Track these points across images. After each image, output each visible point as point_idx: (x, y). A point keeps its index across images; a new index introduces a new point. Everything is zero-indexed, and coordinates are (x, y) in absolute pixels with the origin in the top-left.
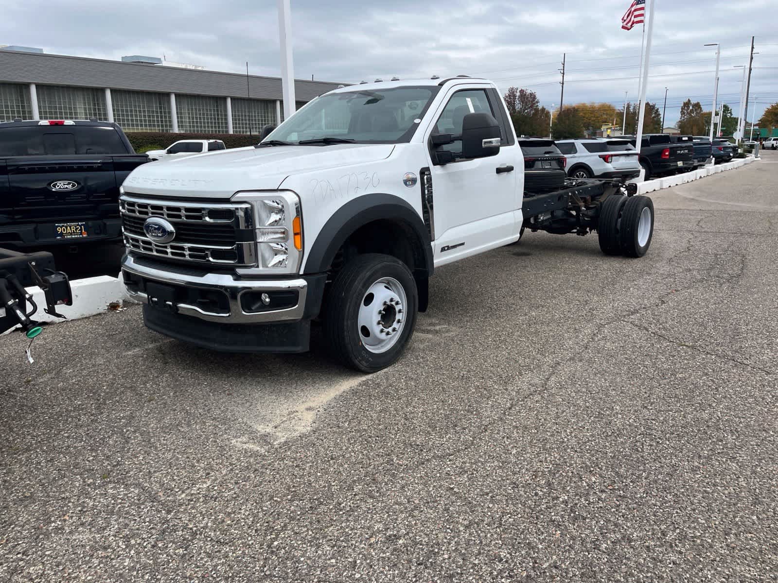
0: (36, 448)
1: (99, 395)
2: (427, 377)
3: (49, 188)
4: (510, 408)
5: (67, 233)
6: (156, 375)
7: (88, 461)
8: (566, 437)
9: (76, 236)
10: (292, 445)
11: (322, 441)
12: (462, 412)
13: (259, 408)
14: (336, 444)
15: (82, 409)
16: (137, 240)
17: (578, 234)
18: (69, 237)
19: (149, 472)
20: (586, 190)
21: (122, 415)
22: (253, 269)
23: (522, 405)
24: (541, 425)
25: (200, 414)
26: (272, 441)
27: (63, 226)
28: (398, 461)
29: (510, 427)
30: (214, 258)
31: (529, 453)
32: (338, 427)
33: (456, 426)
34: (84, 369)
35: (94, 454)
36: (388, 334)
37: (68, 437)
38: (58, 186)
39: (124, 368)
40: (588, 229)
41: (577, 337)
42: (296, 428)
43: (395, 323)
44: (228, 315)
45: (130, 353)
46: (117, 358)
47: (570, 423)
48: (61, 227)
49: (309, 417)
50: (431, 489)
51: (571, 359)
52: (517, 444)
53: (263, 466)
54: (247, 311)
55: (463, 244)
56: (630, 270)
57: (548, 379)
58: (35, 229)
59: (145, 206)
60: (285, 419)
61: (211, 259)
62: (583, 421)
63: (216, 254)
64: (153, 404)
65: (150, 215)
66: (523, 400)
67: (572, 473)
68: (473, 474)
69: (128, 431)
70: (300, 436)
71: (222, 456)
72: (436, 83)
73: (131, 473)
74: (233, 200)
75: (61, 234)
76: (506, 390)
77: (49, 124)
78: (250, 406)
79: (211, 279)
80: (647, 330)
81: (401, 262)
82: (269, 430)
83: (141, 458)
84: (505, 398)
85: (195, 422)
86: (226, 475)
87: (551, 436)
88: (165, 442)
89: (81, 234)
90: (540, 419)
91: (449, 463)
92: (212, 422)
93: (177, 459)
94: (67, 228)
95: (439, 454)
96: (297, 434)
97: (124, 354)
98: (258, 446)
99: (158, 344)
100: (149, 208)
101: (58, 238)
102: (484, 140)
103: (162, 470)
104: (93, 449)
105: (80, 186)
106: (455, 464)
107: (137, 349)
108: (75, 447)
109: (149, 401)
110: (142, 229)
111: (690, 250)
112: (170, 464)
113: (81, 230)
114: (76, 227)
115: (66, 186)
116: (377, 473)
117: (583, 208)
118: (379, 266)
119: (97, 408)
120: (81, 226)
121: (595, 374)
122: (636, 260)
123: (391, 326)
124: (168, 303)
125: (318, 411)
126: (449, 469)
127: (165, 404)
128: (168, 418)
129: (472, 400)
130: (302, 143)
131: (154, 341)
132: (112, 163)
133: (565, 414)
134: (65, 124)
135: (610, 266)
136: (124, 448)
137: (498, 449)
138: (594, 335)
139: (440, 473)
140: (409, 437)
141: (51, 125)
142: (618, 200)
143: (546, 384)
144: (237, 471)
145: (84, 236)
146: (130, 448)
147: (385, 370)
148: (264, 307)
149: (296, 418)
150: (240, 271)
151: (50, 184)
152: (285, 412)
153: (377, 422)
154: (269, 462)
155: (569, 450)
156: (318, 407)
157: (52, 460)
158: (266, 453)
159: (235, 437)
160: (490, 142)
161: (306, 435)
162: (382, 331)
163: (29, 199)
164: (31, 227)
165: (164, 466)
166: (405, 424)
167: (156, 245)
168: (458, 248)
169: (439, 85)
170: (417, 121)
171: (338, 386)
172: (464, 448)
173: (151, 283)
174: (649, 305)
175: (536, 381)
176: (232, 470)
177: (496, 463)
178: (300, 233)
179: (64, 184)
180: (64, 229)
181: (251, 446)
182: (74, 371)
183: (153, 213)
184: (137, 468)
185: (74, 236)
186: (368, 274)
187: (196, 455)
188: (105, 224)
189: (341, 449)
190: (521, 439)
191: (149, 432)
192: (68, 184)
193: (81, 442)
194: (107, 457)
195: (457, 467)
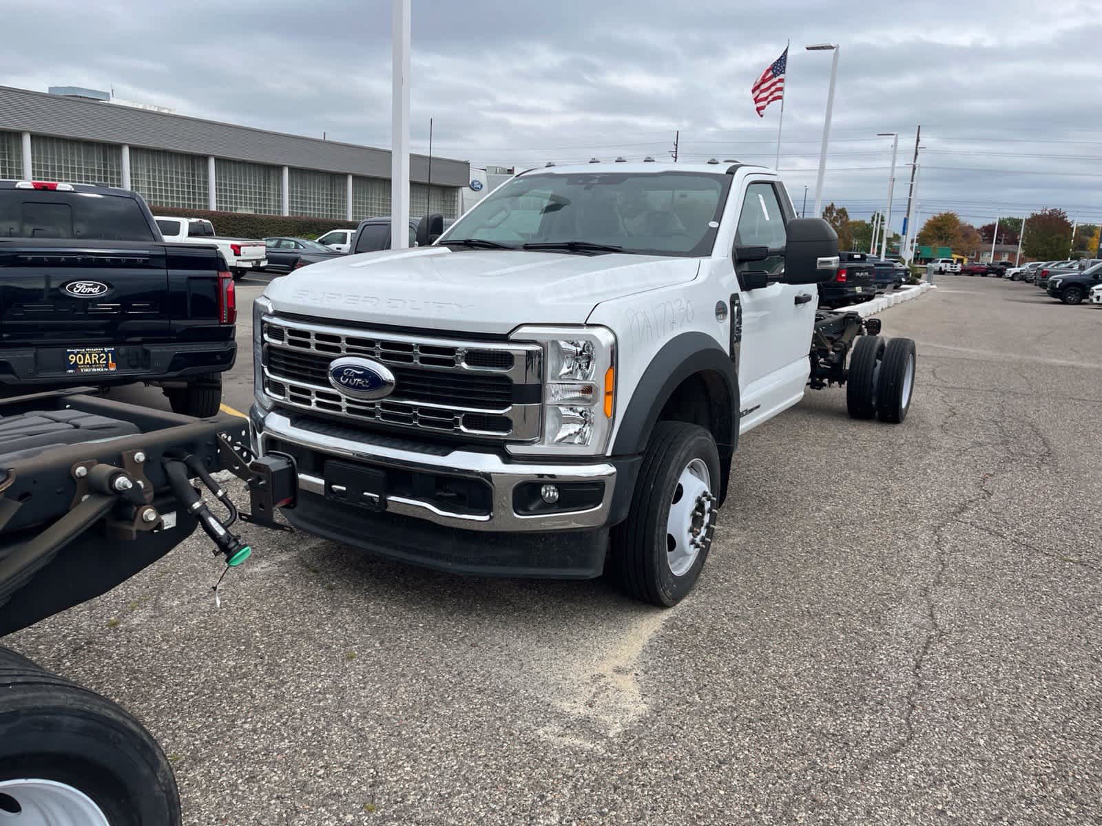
0: (209, 756)
1: (259, 650)
2: (757, 614)
3: (62, 291)
4: (918, 667)
5: (84, 364)
6: (328, 611)
7: (319, 777)
8: (1032, 715)
9: (98, 370)
10: (640, 739)
11: (681, 728)
12: (855, 674)
13: (538, 670)
14: (709, 736)
15: (245, 675)
16: (308, 392)
17: (812, 387)
18: (87, 370)
19: (440, 795)
20: (827, 325)
21: (320, 686)
22: (535, 446)
23: (929, 660)
24: (985, 695)
25: (451, 682)
26: (603, 731)
27: (79, 353)
28: (826, 765)
29: (944, 700)
30: (468, 428)
31: (1004, 743)
32: (687, 703)
33: (863, 699)
34: (198, 598)
35: (321, 763)
36: (697, 546)
37: (254, 731)
38: (77, 289)
39: (268, 597)
40: (826, 381)
41: (918, 547)
42: (624, 706)
43: (703, 528)
44: (486, 518)
45: (256, 569)
46: (242, 579)
47: (1020, 691)
48: (76, 355)
49: (628, 684)
50: (913, 814)
51: (938, 583)
52: (975, 727)
53: (621, 778)
54: (521, 512)
55: (758, 407)
56: (902, 441)
57: (931, 615)
58: (36, 356)
59: (336, 339)
60: (594, 690)
61: (463, 428)
62: (1034, 685)
63: (471, 421)
64: (358, 664)
65: (344, 352)
66: (925, 653)
67: (1087, 773)
68: (953, 784)
69: (350, 716)
70: (640, 721)
71: (542, 760)
72: (722, 169)
73: (411, 798)
74: (512, 337)
75: (75, 366)
76: (888, 634)
77: (33, 187)
78: (522, 665)
79: (459, 460)
80: (1002, 537)
81: (711, 436)
82: (582, 710)
83: (409, 769)
84: (898, 649)
85: (454, 697)
86: (572, 798)
87: (1012, 712)
88: (427, 736)
89: (107, 366)
90: (975, 685)
91: (903, 765)
92: (480, 697)
93: (471, 769)
94: (84, 355)
95: (876, 748)
96: (631, 717)
97: (249, 571)
98: (586, 740)
99: (293, 554)
100: (343, 341)
101: (70, 371)
102: (819, 259)
103: (460, 792)
104: (313, 754)
105: (111, 291)
106: (913, 767)
107: (265, 564)
108: (280, 751)
109: (350, 658)
110: (325, 374)
111: (955, 414)
112: (467, 779)
113: (107, 359)
114: (99, 354)
115: (90, 289)
116: (809, 789)
117: (832, 353)
118: (692, 443)
119: (270, 672)
120: (107, 354)
121: (991, 607)
122: (898, 427)
123: (698, 534)
124: (365, 494)
125: (636, 675)
126: (911, 777)
127: (379, 662)
128: (403, 690)
129: (853, 652)
130: (527, 248)
131: (284, 548)
132: (166, 256)
133: (1001, 675)
134: (58, 188)
135: (869, 435)
136: (364, 749)
137: (956, 739)
138: (937, 543)
139: (904, 784)
140: (810, 720)
141: (36, 189)
142: (874, 342)
143: (936, 625)
144: (587, 791)
145: (112, 369)
146: (376, 750)
147: (686, 601)
148: (547, 507)
149: (609, 687)
150: (513, 449)
151: (63, 286)
152: (586, 677)
153: (740, 693)
154: (626, 770)
155: (1053, 736)
156: (629, 667)
157: (252, 778)
158: (610, 754)
159: (537, 724)
160: (829, 262)
161: (648, 718)
162: (693, 542)
163: (31, 308)
164: (29, 354)
165: (458, 784)
166: (786, 697)
167: (348, 401)
168: (755, 411)
169: (727, 173)
170: (713, 224)
171: (634, 630)
172: (906, 739)
173: (335, 462)
174: (974, 498)
175: (916, 619)
176: (575, 786)
177: (973, 765)
178: (613, 393)
179: (87, 287)
180: (80, 357)
181: (577, 742)
182: (183, 604)
183: (348, 350)
184: (414, 789)
185: (94, 370)
186: (684, 454)
187: (495, 759)
188: (147, 353)
189: (723, 745)
190: (975, 720)
191: (388, 719)
192: (93, 287)
193: (283, 739)
194: (348, 768)
195: (921, 772)
